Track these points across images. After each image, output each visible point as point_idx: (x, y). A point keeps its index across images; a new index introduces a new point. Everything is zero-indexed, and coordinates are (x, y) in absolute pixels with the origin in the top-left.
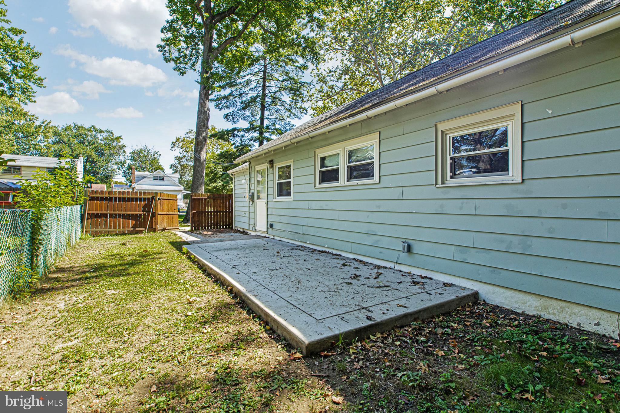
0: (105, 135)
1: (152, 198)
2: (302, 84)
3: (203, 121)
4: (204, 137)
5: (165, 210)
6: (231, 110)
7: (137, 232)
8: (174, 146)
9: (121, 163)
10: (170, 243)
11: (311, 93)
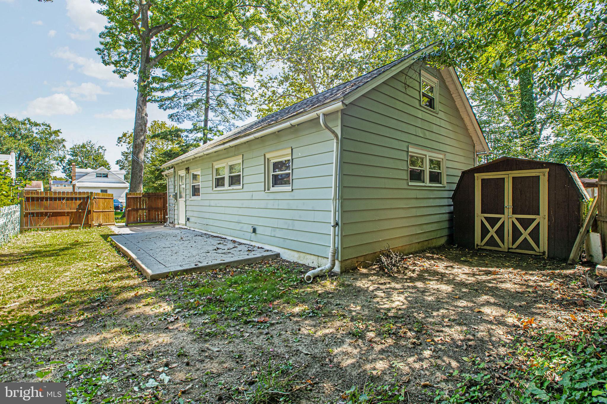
0: (42, 127)
1: (88, 198)
2: (245, 90)
3: (141, 125)
4: (141, 141)
5: (101, 208)
6: (175, 111)
7: (74, 228)
8: (121, 141)
9: (60, 158)
10: (101, 235)
11: (254, 97)
